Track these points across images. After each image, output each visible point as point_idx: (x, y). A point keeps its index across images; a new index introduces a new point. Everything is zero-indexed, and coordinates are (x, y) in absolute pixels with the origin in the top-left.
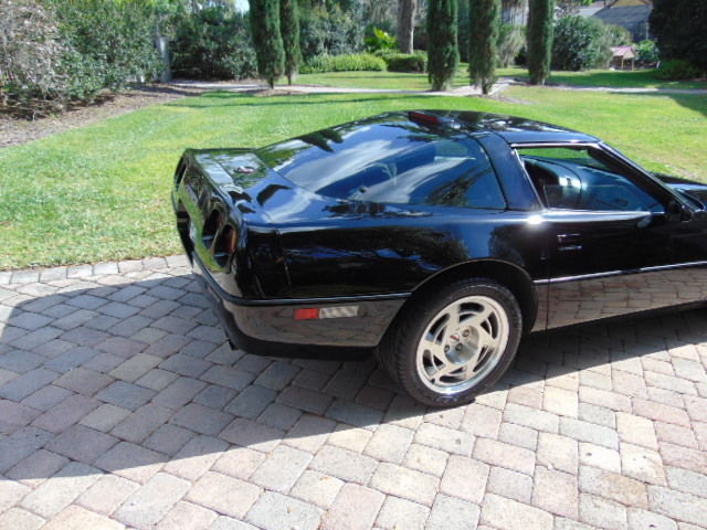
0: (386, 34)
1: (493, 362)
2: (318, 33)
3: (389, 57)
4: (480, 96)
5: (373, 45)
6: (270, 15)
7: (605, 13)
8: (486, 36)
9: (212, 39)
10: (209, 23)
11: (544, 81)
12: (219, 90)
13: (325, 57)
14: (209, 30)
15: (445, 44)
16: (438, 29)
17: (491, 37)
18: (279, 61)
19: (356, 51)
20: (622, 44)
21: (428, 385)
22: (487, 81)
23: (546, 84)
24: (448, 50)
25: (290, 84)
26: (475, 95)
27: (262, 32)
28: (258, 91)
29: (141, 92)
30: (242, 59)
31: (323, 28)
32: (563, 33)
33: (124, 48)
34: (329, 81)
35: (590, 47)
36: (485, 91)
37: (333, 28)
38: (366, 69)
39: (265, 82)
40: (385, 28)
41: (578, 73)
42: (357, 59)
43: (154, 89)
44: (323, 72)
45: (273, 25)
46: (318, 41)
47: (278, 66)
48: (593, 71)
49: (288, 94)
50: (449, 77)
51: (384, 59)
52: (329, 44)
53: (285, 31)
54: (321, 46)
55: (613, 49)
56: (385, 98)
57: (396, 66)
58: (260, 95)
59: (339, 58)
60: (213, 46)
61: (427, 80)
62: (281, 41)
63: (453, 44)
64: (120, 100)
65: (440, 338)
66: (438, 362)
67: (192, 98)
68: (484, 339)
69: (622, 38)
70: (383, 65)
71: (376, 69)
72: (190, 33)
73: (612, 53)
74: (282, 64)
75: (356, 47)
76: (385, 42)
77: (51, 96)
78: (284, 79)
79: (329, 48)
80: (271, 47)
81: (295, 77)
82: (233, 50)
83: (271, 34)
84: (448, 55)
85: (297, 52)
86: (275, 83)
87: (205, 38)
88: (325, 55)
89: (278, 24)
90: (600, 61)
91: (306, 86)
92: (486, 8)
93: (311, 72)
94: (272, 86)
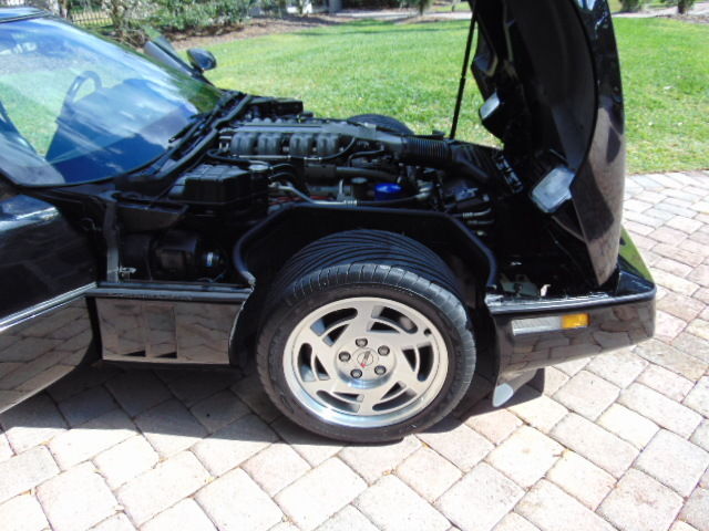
25: (453, 11)
26: (664, 15)
36: (680, 11)
58: (404, 23)
94: (421, 11)
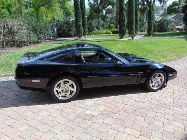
0: (113, 25)
1: (73, 94)
2: (94, 25)
3: (113, 30)
4: (131, 40)
5: (109, 28)
6: (79, 22)
7: (177, 17)
8: (132, 25)
9: (67, 28)
10: (67, 24)
11: (152, 35)
12: (68, 40)
13: (96, 31)
14: (66, 26)
15: (123, 27)
16: (121, 23)
17: (133, 25)
18: (82, 32)
19: (104, 29)
20: (180, 25)
21: (58, 97)
22: (133, 36)
23: (152, 36)
24: (124, 29)
25: (85, 38)
26: (130, 39)
27: (78, 25)
28: (77, 40)
29: (49, 41)
30: (74, 32)
31: (96, 24)
32: (161, 23)
33: (44, 31)
34: (96, 37)
35: (169, 26)
36: (132, 38)
37: (98, 24)
38: (107, 34)
39: (78, 38)
40: (113, 23)
41: (166, 33)
42: (104, 31)
43: (52, 40)
44: (95, 34)
45: (80, 24)
46: (94, 27)
47: (82, 34)
48: (170, 32)
49: (84, 40)
50: (124, 35)
51: (112, 31)
52: (97, 28)
53: (83, 25)
54: (95, 28)
55: (176, 26)
56: (107, 41)
57: (114, 33)
58: (77, 41)
59: (100, 31)
60: (67, 29)
61: (119, 36)
62: (82, 28)
63: (125, 27)
64: (43, 43)
65: (60, 87)
66: (60, 93)
67: (61, 42)
68: (71, 89)
69: (181, 23)
70: (111, 32)
71: (109, 33)
72: (62, 27)
73: (175, 27)
74: (82, 33)
75: (105, 28)
76: (112, 27)
77: (24, 42)
78: (83, 37)
79: (97, 29)
80: (80, 29)
81: (86, 36)
82: (72, 30)
83: (79, 26)
84: (124, 30)
85: (87, 30)
86: (81, 38)
87: (65, 27)
88: (96, 30)
89: (81, 24)
90: (172, 30)
91: (89, 38)
92: (132, 18)
93: (92, 35)
94: (80, 38)
